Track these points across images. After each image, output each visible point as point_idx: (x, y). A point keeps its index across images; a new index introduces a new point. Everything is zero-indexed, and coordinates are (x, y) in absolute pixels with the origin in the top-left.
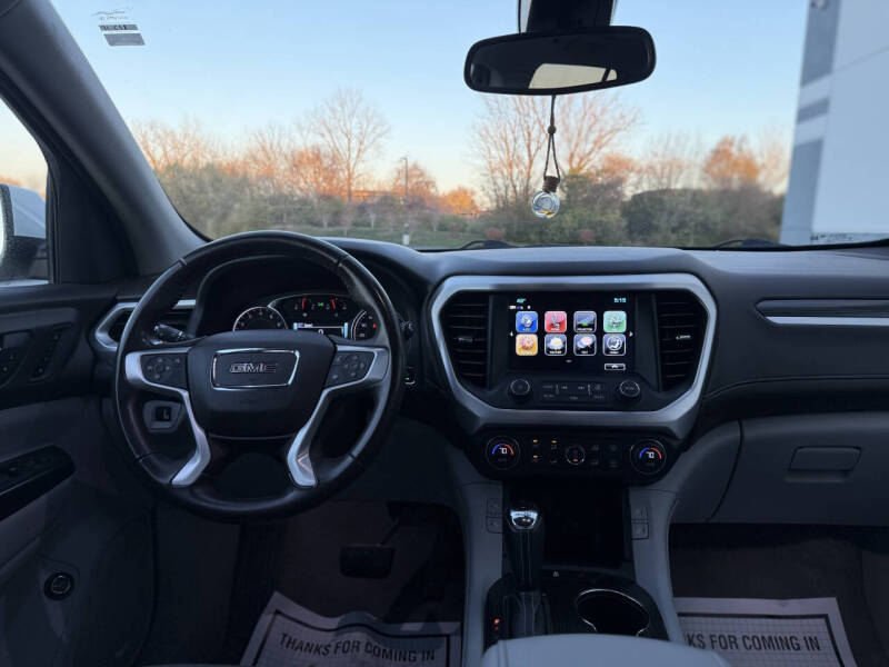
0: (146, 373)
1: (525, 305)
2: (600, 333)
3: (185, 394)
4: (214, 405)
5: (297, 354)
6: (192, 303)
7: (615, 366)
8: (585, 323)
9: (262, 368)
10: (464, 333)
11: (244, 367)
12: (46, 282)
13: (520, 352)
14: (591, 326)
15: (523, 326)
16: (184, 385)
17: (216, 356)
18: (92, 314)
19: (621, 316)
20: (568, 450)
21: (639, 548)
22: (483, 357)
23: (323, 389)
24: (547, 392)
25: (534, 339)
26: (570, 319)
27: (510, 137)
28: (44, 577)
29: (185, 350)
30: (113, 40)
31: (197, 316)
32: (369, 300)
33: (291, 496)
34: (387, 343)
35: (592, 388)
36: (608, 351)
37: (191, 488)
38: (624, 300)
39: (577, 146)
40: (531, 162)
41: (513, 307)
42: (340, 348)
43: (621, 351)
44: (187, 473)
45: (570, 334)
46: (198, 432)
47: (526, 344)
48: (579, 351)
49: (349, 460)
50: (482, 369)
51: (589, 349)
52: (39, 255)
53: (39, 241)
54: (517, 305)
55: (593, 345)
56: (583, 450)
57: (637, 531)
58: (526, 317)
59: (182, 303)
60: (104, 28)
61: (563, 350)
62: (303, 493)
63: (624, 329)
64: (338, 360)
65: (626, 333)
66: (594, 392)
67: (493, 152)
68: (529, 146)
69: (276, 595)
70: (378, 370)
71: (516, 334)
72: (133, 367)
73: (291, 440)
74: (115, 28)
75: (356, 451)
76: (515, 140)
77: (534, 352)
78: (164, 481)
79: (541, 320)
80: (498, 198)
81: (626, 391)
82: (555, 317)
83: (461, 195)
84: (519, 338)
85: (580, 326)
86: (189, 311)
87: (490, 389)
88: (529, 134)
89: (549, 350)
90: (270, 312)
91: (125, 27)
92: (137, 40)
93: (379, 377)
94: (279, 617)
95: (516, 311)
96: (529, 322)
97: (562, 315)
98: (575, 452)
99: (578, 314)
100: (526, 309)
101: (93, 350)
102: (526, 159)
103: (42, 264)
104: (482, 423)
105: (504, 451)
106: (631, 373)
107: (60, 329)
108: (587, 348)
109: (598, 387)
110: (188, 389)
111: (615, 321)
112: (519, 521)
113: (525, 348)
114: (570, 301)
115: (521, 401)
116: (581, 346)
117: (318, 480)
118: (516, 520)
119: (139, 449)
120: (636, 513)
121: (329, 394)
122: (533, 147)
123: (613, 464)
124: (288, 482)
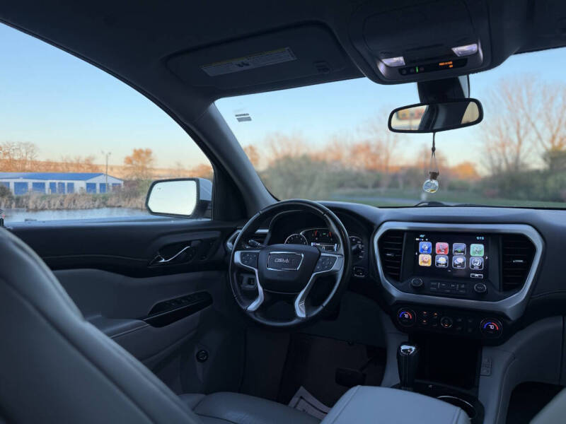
0: (242, 260)
1: (424, 238)
2: (468, 256)
3: (256, 271)
4: (267, 276)
5: (303, 255)
6: (267, 231)
7: (477, 275)
8: (459, 250)
9: (287, 261)
10: (390, 252)
11: (280, 260)
12: (210, 220)
13: (421, 263)
14: (463, 252)
15: (423, 250)
16: (256, 266)
17: (270, 254)
18: (227, 234)
19: (481, 247)
20: (442, 319)
21: (483, 381)
22: (399, 265)
23: (313, 272)
24: (433, 286)
25: (429, 257)
26: (451, 247)
27: (503, 127)
28: (196, 351)
29: (258, 251)
30: (240, 120)
31: (268, 237)
32: (336, 232)
33: (295, 322)
34: (343, 253)
35: (459, 286)
36: (473, 266)
37: (255, 312)
38: (483, 238)
39: (558, 130)
40: (520, 142)
41: (417, 239)
42: (322, 254)
43: (480, 267)
44: (253, 306)
45: (450, 255)
46: (260, 289)
47: (424, 260)
48: (456, 265)
49: (321, 308)
50: (398, 271)
51: (462, 265)
52: (209, 207)
53: (209, 202)
54: (420, 238)
55: (464, 263)
56: (451, 320)
57: (484, 371)
58: (425, 245)
59: (259, 231)
60: (237, 116)
61: (446, 264)
62: (300, 320)
63: (482, 254)
64: (320, 260)
65: (484, 257)
66: (460, 289)
67: (490, 137)
68: (518, 133)
69: (302, 388)
70: (338, 266)
71: (419, 254)
72: (237, 257)
73: (297, 296)
74: (241, 115)
75: (324, 304)
76: (507, 129)
77: (429, 264)
78: (244, 308)
79: (434, 246)
80: (494, 168)
81: (478, 289)
82: (442, 246)
83: (467, 166)
84: (420, 256)
85: (457, 252)
86: (265, 235)
87: (402, 282)
88: (518, 124)
89: (438, 264)
90: (301, 237)
91: (244, 115)
92: (249, 119)
93: (338, 269)
94: (302, 400)
95: (419, 241)
96: (427, 248)
97: (446, 245)
98: (446, 321)
99: (455, 245)
100: (425, 241)
101: (225, 249)
102: (516, 141)
103: (209, 212)
104: (396, 300)
105: (406, 316)
106: (486, 279)
107: (213, 240)
108: (460, 264)
109: (463, 286)
110: (257, 268)
111: (477, 250)
112: (404, 350)
113: (424, 262)
114: (451, 237)
115: (418, 290)
116: (456, 263)
117: (307, 315)
118: (403, 350)
119: (236, 292)
120: (485, 361)
121: (316, 275)
122: (522, 132)
123: (470, 330)
124: (294, 315)
